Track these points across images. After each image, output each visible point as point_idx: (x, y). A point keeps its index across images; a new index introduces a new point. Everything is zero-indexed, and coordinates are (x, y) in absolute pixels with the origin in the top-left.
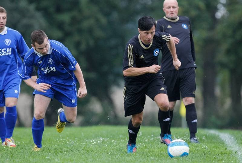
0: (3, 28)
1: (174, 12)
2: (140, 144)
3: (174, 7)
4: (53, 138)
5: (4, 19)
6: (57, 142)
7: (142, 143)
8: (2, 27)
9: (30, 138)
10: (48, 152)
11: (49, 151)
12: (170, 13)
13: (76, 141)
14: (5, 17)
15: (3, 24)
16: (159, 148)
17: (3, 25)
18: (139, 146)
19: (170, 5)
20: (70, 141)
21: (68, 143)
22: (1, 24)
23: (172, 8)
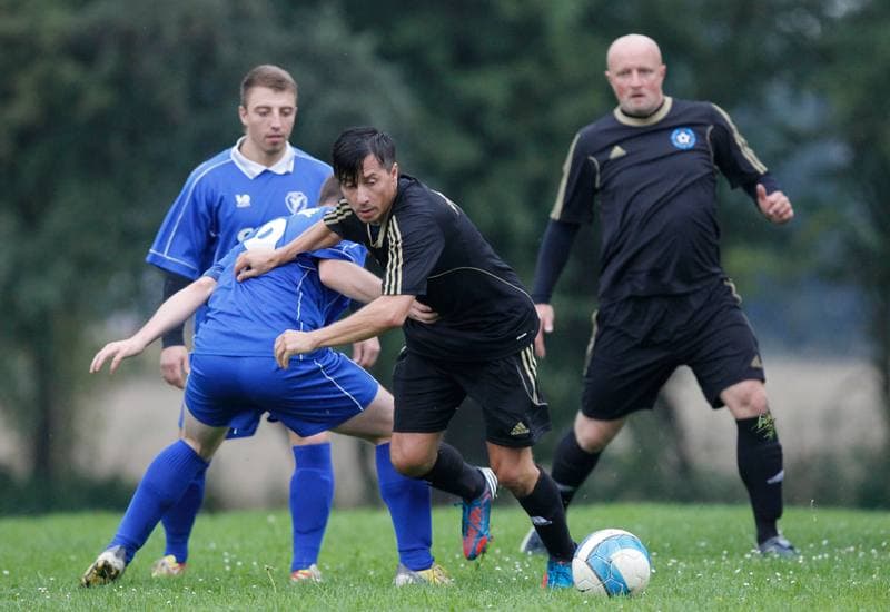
0: (278, 147)
1: (644, 91)
2: (778, 574)
3: (643, 71)
4: (444, 550)
5: (286, 114)
6: (457, 567)
7: (784, 572)
8: (275, 144)
9: (353, 551)
10: (421, 605)
11: (427, 601)
12: (630, 92)
13: (529, 563)
14: (290, 108)
15: (278, 133)
16: (848, 593)
17: (279, 136)
18: (773, 582)
19: (630, 63)
20: (508, 563)
21: (498, 569)
22: (273, 133)
23: (635, 73)
